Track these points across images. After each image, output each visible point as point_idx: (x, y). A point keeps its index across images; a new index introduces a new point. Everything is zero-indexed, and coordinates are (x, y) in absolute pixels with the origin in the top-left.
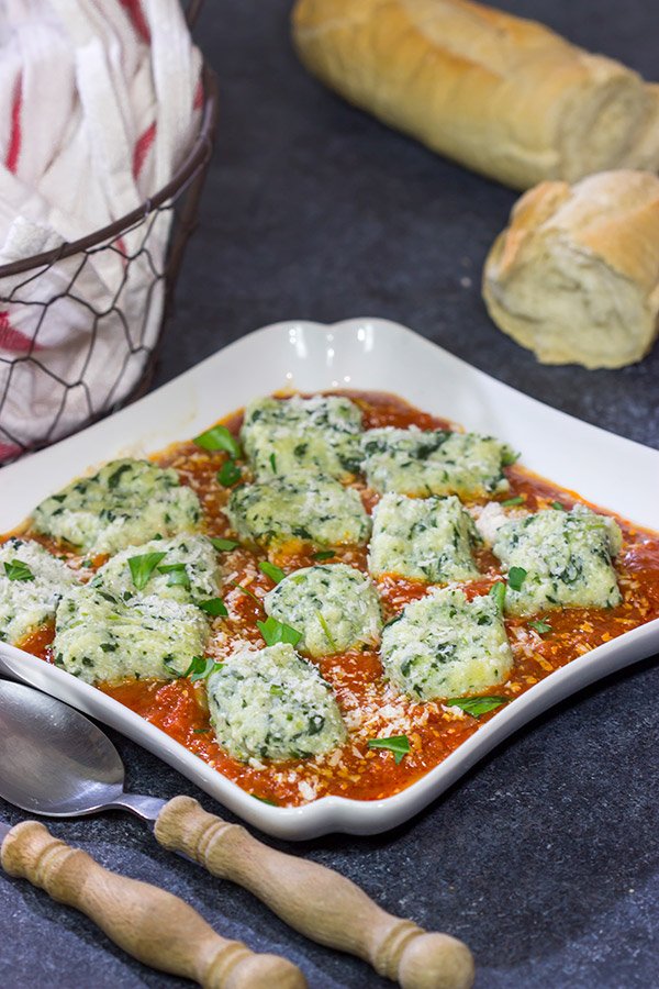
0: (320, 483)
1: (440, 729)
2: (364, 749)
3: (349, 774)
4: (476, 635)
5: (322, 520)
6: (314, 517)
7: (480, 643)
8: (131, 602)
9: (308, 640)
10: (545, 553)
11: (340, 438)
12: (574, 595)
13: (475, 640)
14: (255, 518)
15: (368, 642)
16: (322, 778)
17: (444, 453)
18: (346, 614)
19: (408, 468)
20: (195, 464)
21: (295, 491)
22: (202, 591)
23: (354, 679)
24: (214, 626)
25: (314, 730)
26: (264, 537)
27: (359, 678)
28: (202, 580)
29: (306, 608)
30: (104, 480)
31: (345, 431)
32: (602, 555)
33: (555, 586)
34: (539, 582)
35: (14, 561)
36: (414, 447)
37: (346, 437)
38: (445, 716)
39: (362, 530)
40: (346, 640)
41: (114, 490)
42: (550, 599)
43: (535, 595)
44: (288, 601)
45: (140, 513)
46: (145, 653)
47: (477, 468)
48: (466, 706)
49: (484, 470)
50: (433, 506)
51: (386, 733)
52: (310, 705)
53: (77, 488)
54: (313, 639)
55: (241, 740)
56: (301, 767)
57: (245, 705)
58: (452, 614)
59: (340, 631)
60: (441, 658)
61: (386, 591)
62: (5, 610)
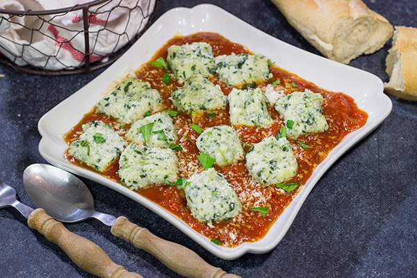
0: (205, 84)
1: (277, 200)
2: (249, 212)
3: (246, 225)
4: (284, 156)
5: (209, 101)
6: (206, 100)
7: (286, 159)
8: (147, 152)
9: (217, 161)
10: (298, 112)
11: (207, 61)
12: (313, 129)
13: (284, 158)
14: (185, 104)
15: (240, 159)
16: (237, 228)
17: (247, 65)
18: (229, 147)
19: (236, 74)
20: (153, 74)
21: (197, 89)
22: (171, 140)
23: (237, 177)
24: (179, 155)
25: (231, 209)
26: (189, 111)
28: (170, 135)
29: (214, 147)
30: (122, 88)
31: (208, 58)
32: (320, 111)
33: (305, 127)
34: (299, 125)
35: (97, 134)
36: (237, 63)
37: (209, 60)
38: (277, 193)
39: (224, 103)
40: (231, 159)
41: (127, 94)
42: (303, 131)
43: (298, 130)
44: (206, 145)
45: (139, 103)
46: (157, 176)
47: (261, 71)
48: (285, 188)
49: (263, 70)
50: (251, 94)
51: (257, 204)
52: (228, 198)
53: (113, 93)
54: (220, 161)
55: (203, 217)
56: (228, 225)
57: (203, 202)
58: (272, 147)
59: (228, 156)
60: (272, 168)
61: (240, 133)
62: (97, 157)
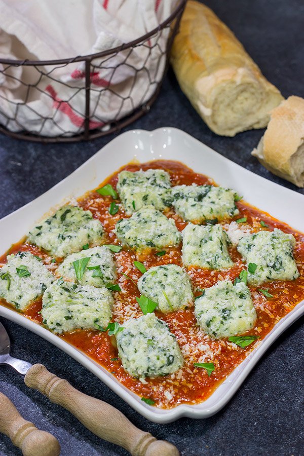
0: (156, 217)
1: (227, 356)
2: (192, 368)
3: (187, 383)
4: (240, 304)
5: (159, 236)
6: (156, 235)
7: (242, 308)
8: (77, 290)
9: (160, 305)
10: (263, 254)
11: (162, 191)
12: (279, 276)
13: (240, 307)
14: (129, 238)
15: (188, 305)
16: (175, 387)
17: (209, 198)
18: (176, 291)
19: (195, 207)
20: (98, 204)
21: (146, 222)
22: (108, 279)
23: (183, 326)
24: (115, 297)
25: (170, 363)
26: (134, 246)
27: (185, 325)
28: (108, 273)
29: (158, 289)
30: (59, 217)
31: (164, 187)
32: (290, 255)
33: (270, 272)
34: (263, 270)
35: (21, 266)
36: (196, 195)
37: (165, 190)
38: (229, 347)
39: (177, 240)
40: (178, 305)
41: (64, 223)
42: (268, 277)
43: (262, 275)
44: (149, 286)
45: (76, 234)
46: (85, 319)
47: (225, 205)
48: (238, 342)
49: (228, 205)
50: (210, 230)
51: (202, 360)
52: (167, 349)
53: (47, 222)
54: (163, 306)
55: (135, 370)
56: (164, 382)
57: (136, 352)
58: (227, 293)
59: (174, 300)
60: (225, 318)
61: (192, 275)
62: (17, 293)
